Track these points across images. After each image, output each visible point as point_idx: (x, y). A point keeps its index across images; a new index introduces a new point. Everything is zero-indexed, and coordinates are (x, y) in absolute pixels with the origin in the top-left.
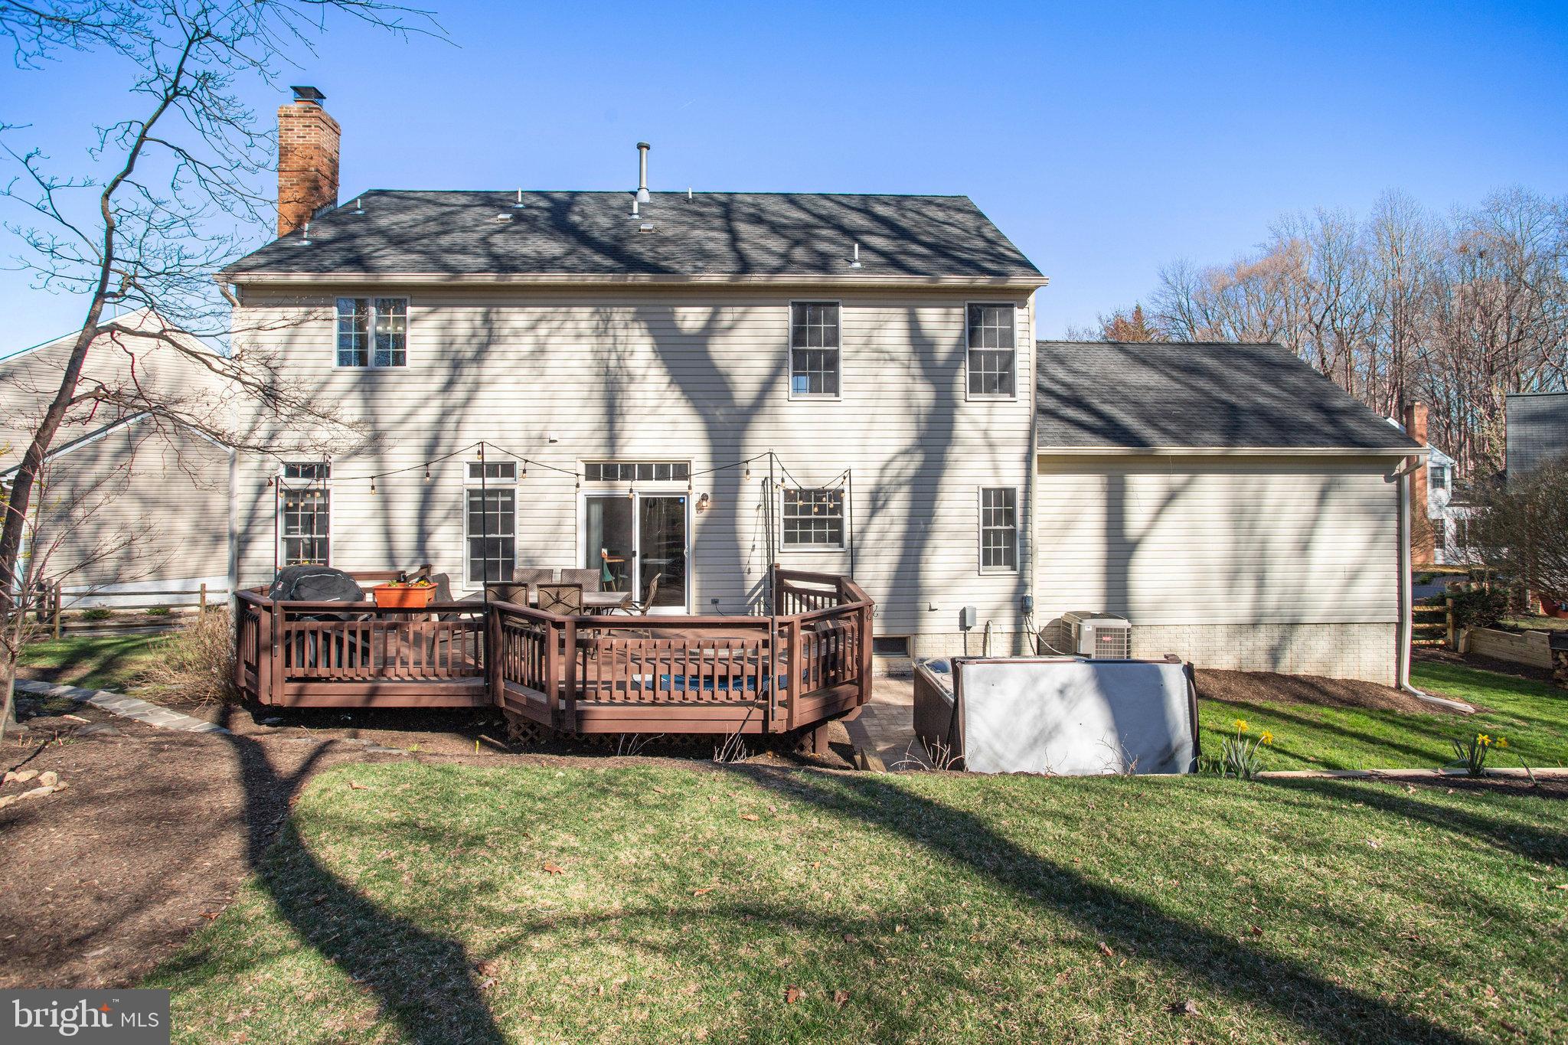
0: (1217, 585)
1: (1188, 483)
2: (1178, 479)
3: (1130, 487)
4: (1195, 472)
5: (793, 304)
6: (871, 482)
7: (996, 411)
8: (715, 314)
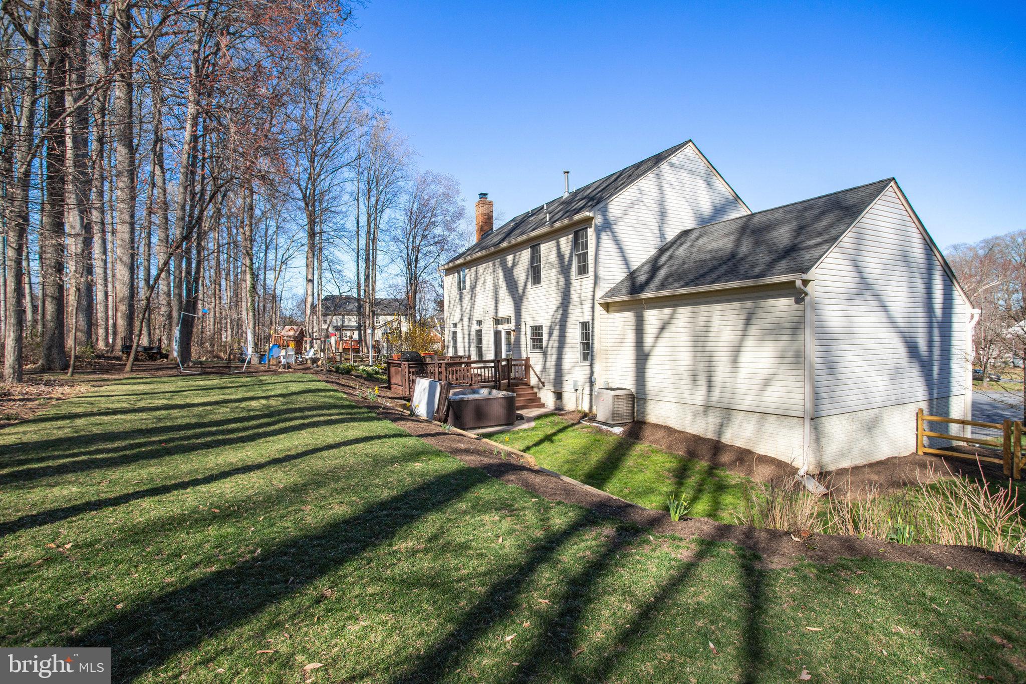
0: (686, 383)
1: (673, 314)
2: (667, 311)
3: (646, 318)
4: (676, 306)
5: (531, 247)
6: (549, 325)
7: (583, 283)
8: (515, 256)
